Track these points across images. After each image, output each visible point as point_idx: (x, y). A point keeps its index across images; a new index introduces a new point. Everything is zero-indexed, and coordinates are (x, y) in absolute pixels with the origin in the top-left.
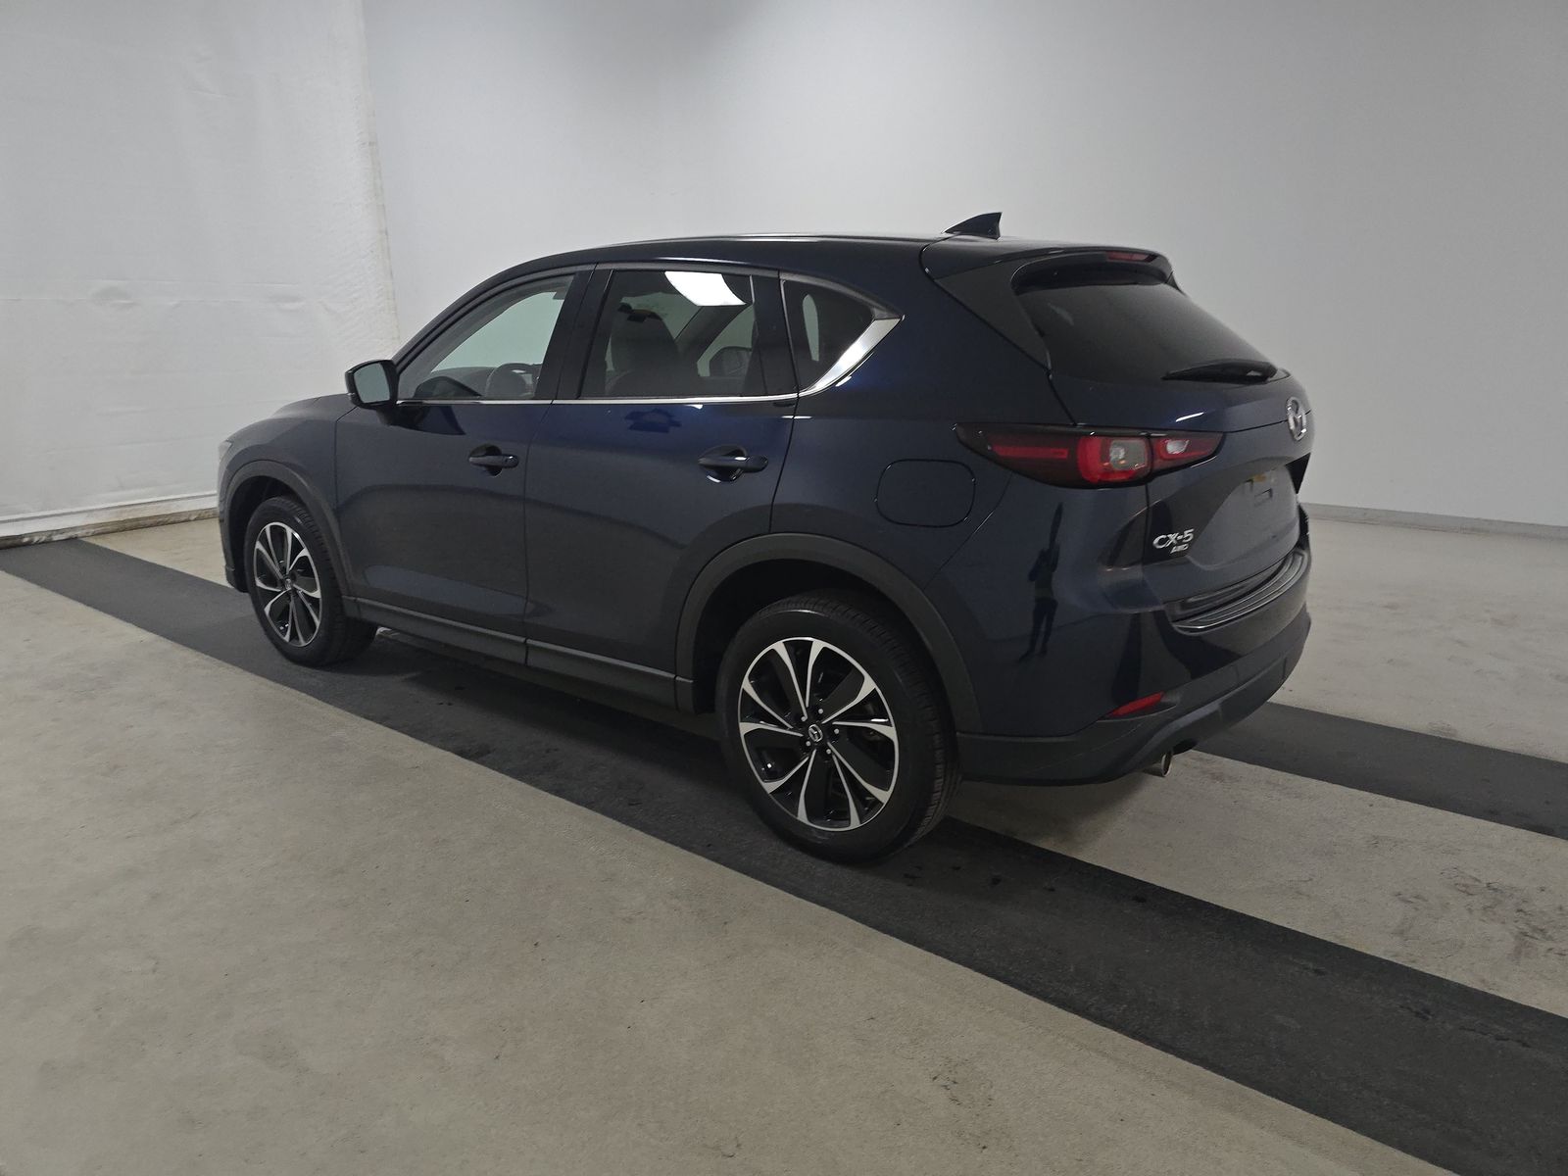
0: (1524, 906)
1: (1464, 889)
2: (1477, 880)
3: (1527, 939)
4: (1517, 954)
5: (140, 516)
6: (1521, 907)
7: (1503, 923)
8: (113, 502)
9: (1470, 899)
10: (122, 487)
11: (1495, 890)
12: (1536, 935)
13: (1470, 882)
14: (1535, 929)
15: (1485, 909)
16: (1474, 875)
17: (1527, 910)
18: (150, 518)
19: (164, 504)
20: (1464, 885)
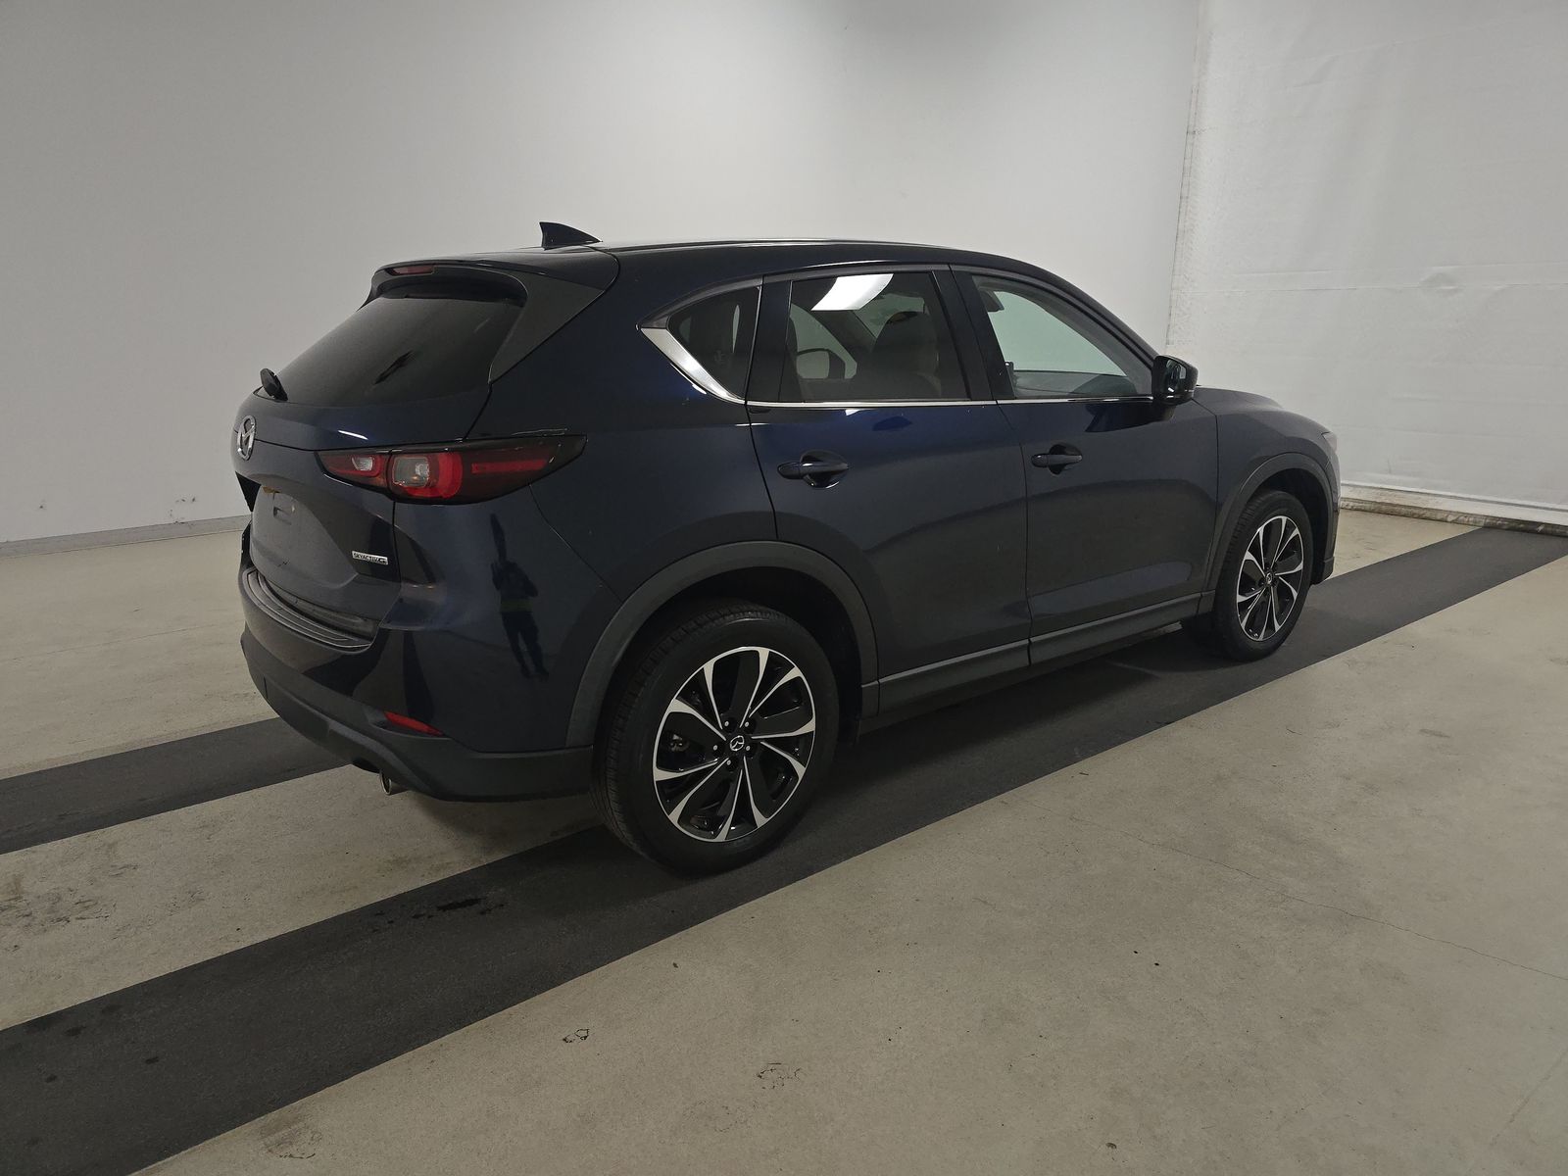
0: (25, 921)
1: (87, 904)
2: (82, 918)
3: (13, 897)
4: (17, 881)
5: (1396, 502)
6: (30, 918)
7: (39, 897)
8: (1377, 483)
9: (76, 900)
10: (1390, 472)
11: (59, 920)
12: (7, 904)
13: (86, 913)
14: (10, 907)
15: (60, 899)
16: (86, 922)
17: (25, 919)
18: (1405, 506)
19: (1422, 497)
20: (87, 908)
